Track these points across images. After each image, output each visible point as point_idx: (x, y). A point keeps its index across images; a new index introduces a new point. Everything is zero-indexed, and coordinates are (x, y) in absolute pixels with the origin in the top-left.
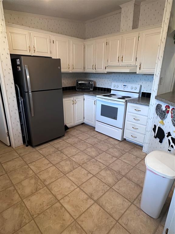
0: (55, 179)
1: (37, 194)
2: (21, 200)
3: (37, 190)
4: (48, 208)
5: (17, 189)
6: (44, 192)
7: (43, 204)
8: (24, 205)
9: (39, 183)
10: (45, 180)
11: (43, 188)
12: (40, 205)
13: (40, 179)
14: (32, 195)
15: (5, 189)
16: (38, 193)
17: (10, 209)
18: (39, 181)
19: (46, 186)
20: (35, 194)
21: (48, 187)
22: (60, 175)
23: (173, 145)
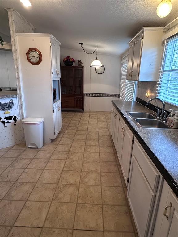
0: (46, 185)
1: (68, 182)
2: (80, 186)
3: (66, 185)
5: (77, 197)
6: (64, 180)
8: (81, 181)
9: (59, 190)
10: (53, 189)
11: (61, 184)
12: (73, 175)
13: (55, 193)
14: (72, 183)
15: (85, 204)
17: (89, 184)
19: (58, 184)
20: (69, 184)
21: (58, 182)
22: (38, 186)
23: (9, 121)
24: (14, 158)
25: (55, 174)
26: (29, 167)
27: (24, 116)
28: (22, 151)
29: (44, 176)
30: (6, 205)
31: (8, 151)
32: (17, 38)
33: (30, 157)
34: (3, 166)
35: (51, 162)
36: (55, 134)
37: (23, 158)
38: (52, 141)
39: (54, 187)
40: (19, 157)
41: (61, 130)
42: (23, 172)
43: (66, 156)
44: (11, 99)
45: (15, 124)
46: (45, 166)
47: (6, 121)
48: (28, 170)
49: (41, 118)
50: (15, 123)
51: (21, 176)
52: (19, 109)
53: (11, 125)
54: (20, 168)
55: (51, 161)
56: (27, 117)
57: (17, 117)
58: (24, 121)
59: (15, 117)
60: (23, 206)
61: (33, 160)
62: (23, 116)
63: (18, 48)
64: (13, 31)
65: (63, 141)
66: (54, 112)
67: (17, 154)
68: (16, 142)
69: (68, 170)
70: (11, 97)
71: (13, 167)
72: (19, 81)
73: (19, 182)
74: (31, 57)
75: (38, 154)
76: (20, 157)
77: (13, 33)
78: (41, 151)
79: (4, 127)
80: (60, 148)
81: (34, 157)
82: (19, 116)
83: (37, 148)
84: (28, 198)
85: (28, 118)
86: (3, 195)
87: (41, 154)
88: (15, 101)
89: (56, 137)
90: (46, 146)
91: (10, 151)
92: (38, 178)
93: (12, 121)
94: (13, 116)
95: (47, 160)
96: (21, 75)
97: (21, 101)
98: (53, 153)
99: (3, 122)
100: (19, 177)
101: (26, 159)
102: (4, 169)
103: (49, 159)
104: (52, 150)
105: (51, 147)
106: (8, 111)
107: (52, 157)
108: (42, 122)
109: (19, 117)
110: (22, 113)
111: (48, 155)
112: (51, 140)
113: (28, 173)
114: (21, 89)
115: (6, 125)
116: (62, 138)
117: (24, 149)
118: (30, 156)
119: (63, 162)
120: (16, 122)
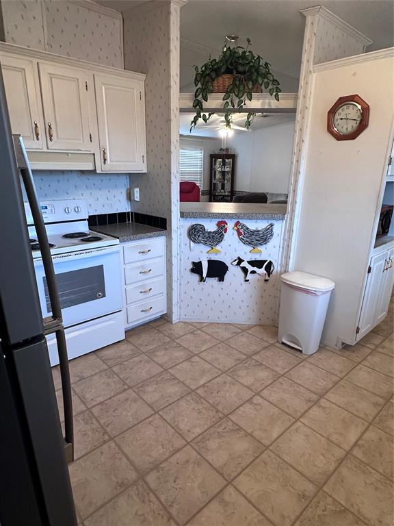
0: (288, 469)
1: (355, 506)
3: (344, 511)
4: (374, 469)
6: (342, 489)
7: (372, 484)
9: (319, 512)
10: (302, 496)
11: (330, 496)
12: (376, 489)
13: (301, 514)
14: (365, 518)
16: (352, 505)
18: (309, 513)
19: (320, 489)
20: (356, 513)
21: (323, 481)
22: (269, 459)
23: (255, 269)
24: (244, 354)
25: (323, 451)
26: (265, 393)
27: (290, 266)
28: (266, 344)
29: (290, 440)
30: (191, 461)
31: (240, 333)
32: (314, 77)
33: (275, 368)
34: (219, 364)
35: (325, 408)
36: (357, 332)
37: (261, 364)
38: (346, 347)
39: (305, 490)
40: (253, 357)
41: (383, 321)
42: (250, 401)
43: (372, 411)
44: (270, 222)
45: (267, 280)
46: (303, 411)
47: (250, 268)
48: (260, 400)
49: (331, 280)
50: (267, 278)
51: (241, 408)
52: (283, 248)
53: (259, 280)
54: (247, 384)
55: (323, 405)
56: (296, 270)
57: (275, 264)
58: (285, 279)
59: (270, 263)
60: (219, 490)
61: (280, 380)
62: (287, 264)
63: (311, 104)
64: (308, 61)
65: (376, 359)
66: (369, 271)
67: (254, 348)
68: (260, 320)
69: (367, 462)
70: (272, 218)
71: (236, 377)
72: (296, 181)
73: (232, 421)
74: (339, 121)
75: (296, 368)
76: (256, 357)
77: (308, 67)
78: (308, 365)
79: (244, 280)
80: (362, 376)
81: (286, 371)
82: (280, 263)
83: (301, 351)
84: (236, 477)
85: (298, 272)
86: (193, 433)
87: (306, 373)
88: (279, 227)
89: (358, 339)
90: (322, 356)
91: (242, 335)
92: (275, 436)
93: (262, 271)
94: (266, 261)
95: (315, 397)
96: (303, 169)
97: (290, 231)
98: (337, 383)
99: (245, 270)
100: (237, 408)
101: (267, 368)
102: (217, 373)
103: (321, 396)
104: (337, 373)
105: (337, 363)
106: (259, 248)
107: (330, 395)
108: (328, 292)
109: (279, 267)
110: (287, 257)
111: (322, 384)
112: (343, 344)
113: (258, 407)
114: (298, 201)
115: (249, 276)
116: (377, 346)
117: (272, 341)
118: (277, 366)
119: (357, 426)
120: (269, 276)
